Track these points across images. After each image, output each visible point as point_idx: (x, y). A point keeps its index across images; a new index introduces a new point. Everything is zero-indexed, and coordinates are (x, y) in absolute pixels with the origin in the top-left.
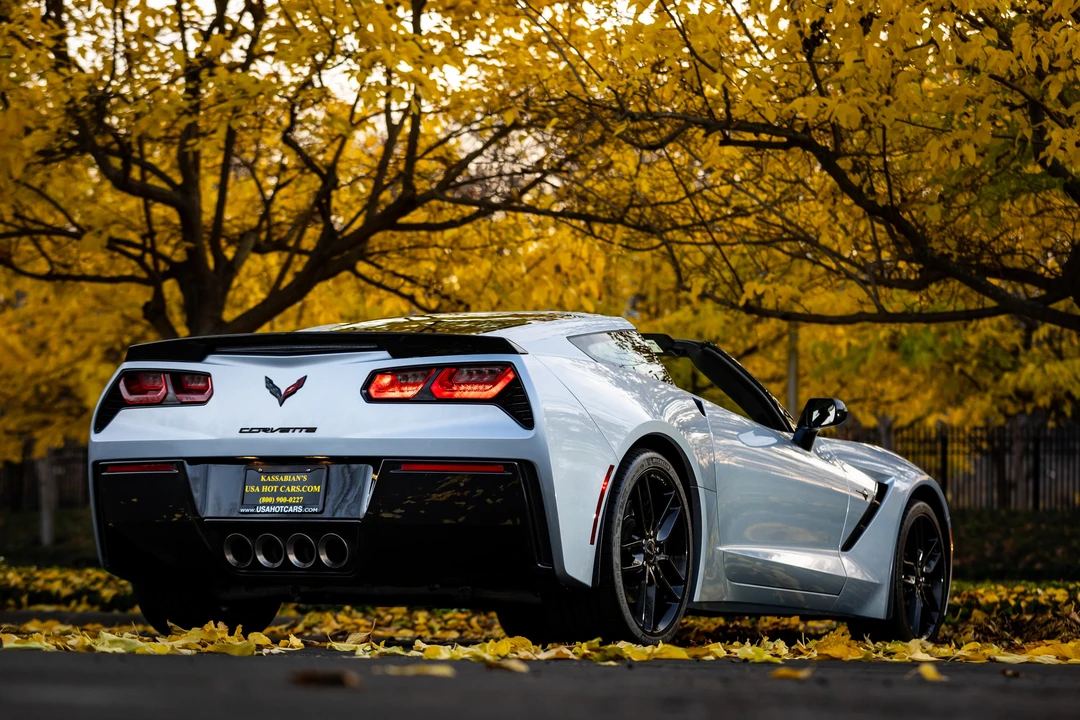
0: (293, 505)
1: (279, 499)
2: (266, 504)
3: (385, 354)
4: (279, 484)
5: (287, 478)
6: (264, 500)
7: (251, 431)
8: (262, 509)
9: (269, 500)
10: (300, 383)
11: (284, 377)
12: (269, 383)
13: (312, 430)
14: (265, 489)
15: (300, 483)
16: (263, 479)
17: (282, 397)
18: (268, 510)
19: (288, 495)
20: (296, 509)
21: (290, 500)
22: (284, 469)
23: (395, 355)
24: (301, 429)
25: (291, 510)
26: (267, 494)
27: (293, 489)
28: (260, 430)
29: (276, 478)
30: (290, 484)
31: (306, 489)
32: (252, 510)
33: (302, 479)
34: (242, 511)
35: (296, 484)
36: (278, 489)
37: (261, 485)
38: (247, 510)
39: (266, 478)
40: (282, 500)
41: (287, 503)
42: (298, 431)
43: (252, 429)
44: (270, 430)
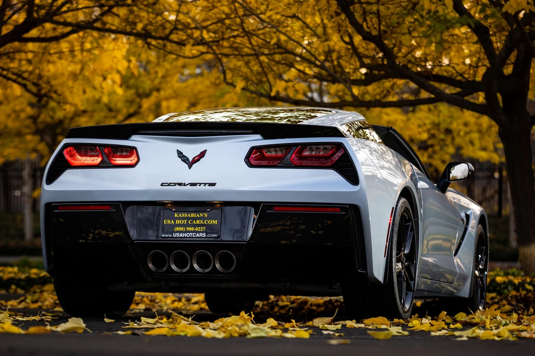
0: (199, 232)
1: (188, 229)
2: (180, 232)
3: (258, 137)
4: (188, 219)
5: (193, 215)
6: (178, 229)
7: (169, 185)
8: (177, 235)
9: (182, 229)
10: (202, 154)
11: (191, 150)
12: (180, 154)
13: (214, 184)
14: (178, 222)
15: (203, 218)
16: (176, 215)
17: (190, 164)
18: (181, 235)
19: (195, 226)
20: (201, 235)
21: (197, 229)
22: (191, 209)
23: (266, 137)
24: (205, 184)
25: (198, 235)
26: (180, 225)
27: (198, 222)
28: (175, 184)
29: (185, 215)
30: (195, 219)
31: (207, 222)
32: (170, 236)
33: (204, 216)
34: (163, 236)
35: (200, 219)
36: (187, 222)
37: (175, 219)
38: (167, 236)
39: (178, 215)
40: (191, 229)
41: (194, 231)
42: (202, 185)
43: (170, 183)
44: (183, 184)
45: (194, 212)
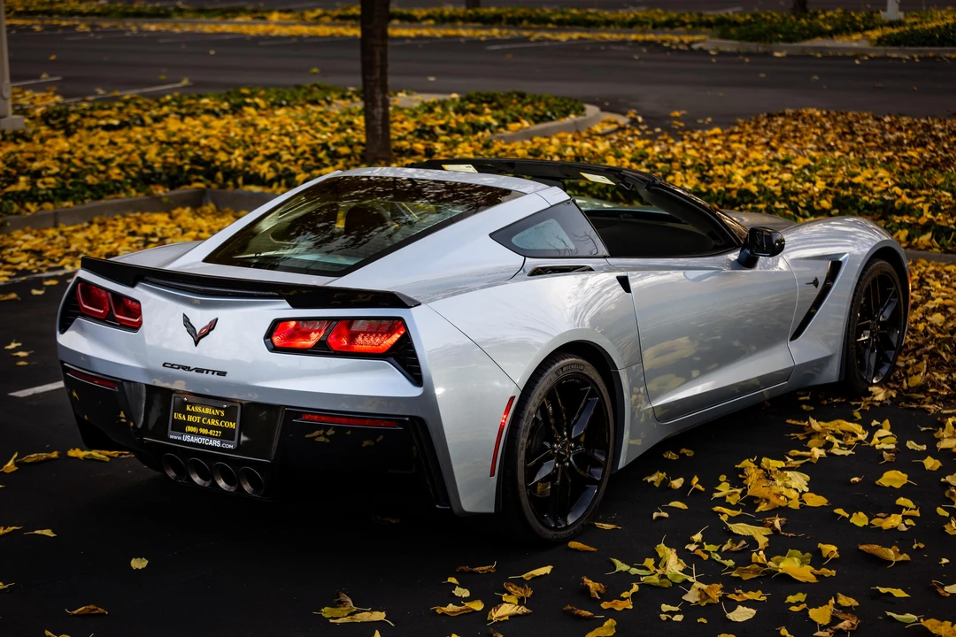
0: (213, 438)
1: (201, 430)
2: (191, 433)
3: (285, 303)
4: (202, 415)
5: (208, 411)
8: (187, 438)
10: (212, 326)
11: (200, 318)
12: (186, 321)
13: (223, 374)
14: (190, 418)
15: (218, 417)
16: (188, 408)
17: (197, 337)
18: (192, 439)
19: (209, 427)
20: (215, 443)
21: (211, 433)
22: (206, 403)
23: (295, 306)
24: (213, 372)
25: (211, 443)
26: (192, 424)
27: (213, 422)
28: (179, 367)
29: (198, 409)
30: (211, 417)
31: (223, 424)
32: (179, 438)
33: (220, 414)
34: (171, 437)
35: (216, 417)
36: (201, 420)
37: (187, 413)
38: (175, 438)
39: (191, 408)
40: (204, 431)
41: (208, 436)
42: (210, 373)
43: (173, 365)
44: (188, 368)
45: (209, 406)
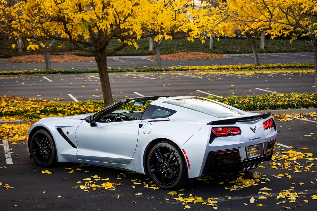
7: (251, 140)
8: (252, 157)
10: (256, 128)
11: (253, 126)
12: (251, 129)
13: (260, 138)
15: (255, 150)
19: (254, 153)
26: (251, 153)
34: (249, 158)
39: (250, 150)
40: (253, 154)
41: (255, 155)
42: (258, 138)
44: (254, 139)
